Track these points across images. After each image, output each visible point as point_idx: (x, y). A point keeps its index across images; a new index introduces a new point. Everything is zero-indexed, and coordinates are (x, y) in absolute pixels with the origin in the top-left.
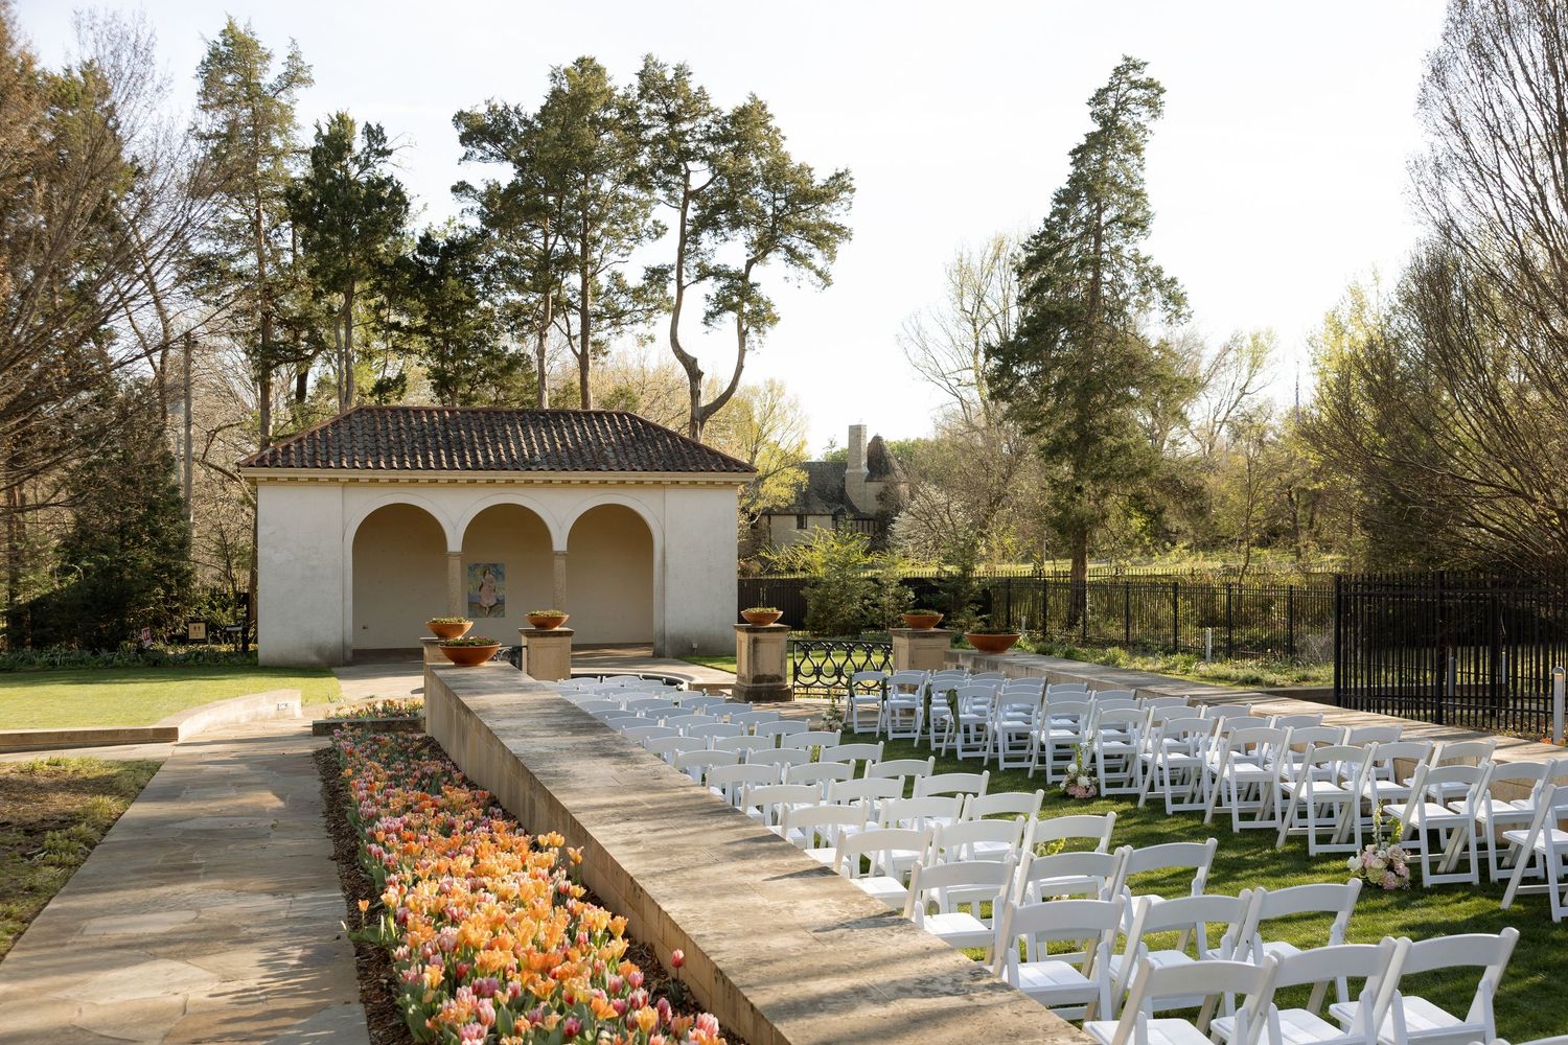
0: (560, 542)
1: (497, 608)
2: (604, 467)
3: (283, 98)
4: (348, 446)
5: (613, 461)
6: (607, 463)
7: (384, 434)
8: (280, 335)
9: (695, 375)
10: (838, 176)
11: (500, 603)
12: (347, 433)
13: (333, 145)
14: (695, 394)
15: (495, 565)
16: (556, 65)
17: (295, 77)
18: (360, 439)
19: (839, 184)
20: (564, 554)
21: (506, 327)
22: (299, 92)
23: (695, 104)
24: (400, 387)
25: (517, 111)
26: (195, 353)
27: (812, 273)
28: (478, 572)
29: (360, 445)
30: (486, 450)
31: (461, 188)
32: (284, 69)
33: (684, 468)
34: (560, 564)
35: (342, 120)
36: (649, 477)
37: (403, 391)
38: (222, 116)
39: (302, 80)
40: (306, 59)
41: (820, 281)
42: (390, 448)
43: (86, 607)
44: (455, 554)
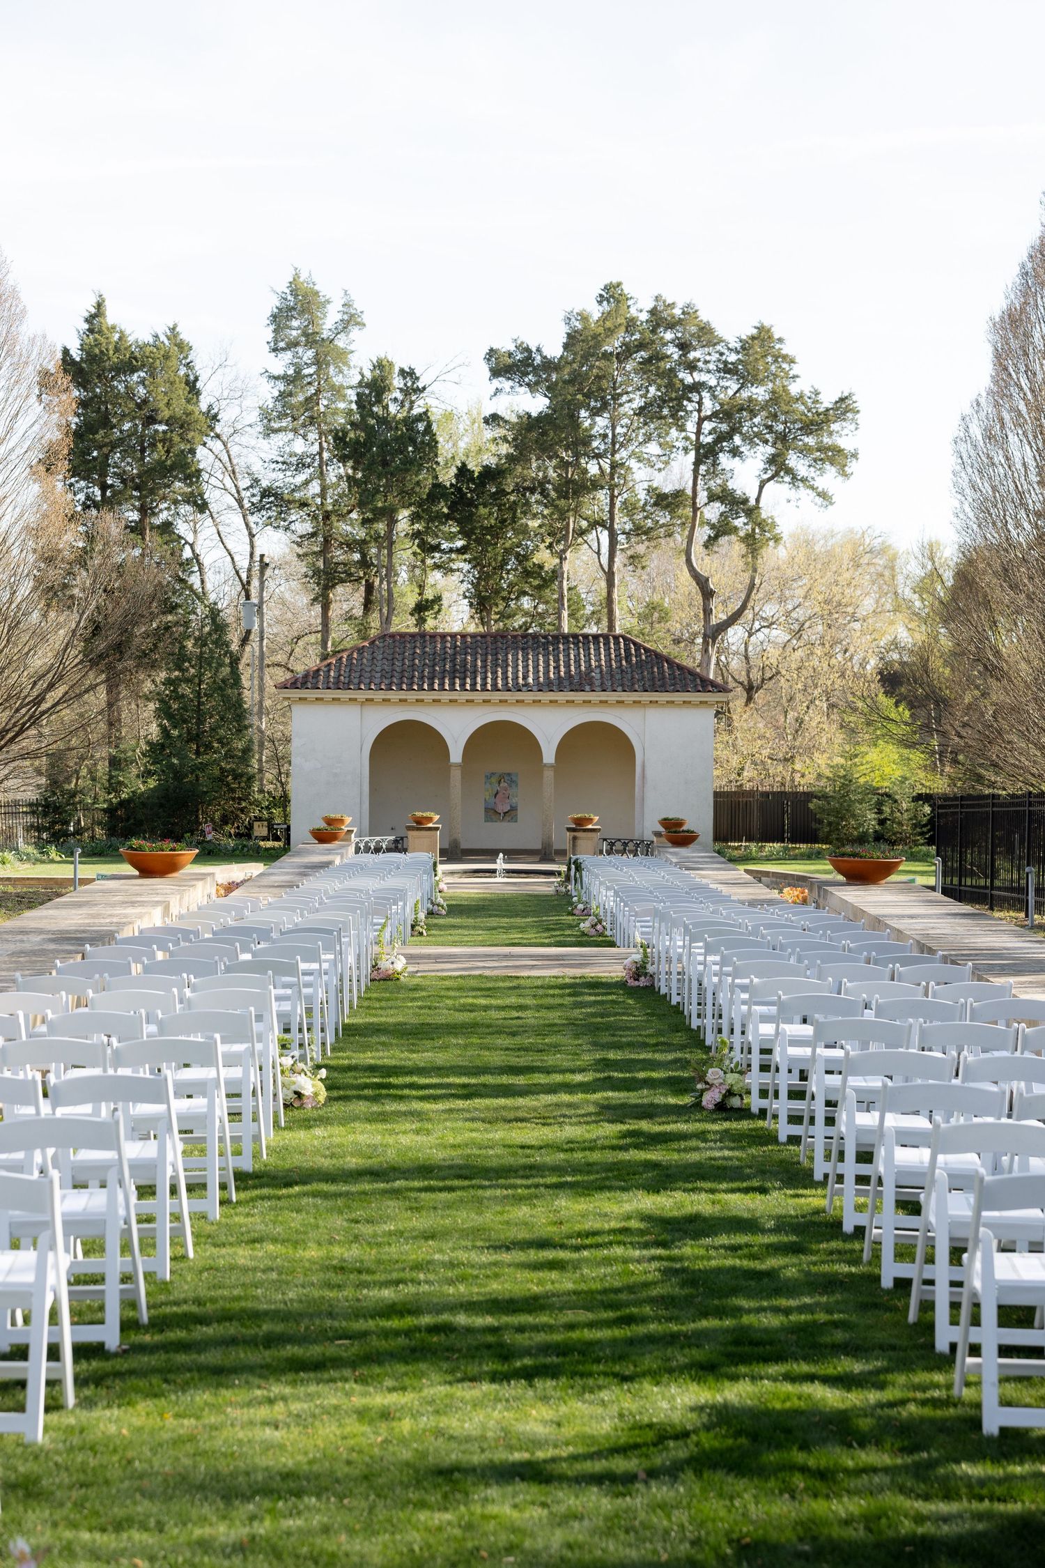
0: (549, 756)
1: (510, 814)
2: (587, 688)
3: (341, 342)
4: (368, 669)
5: (597, 683)
6: (591, 684)
7: (400, 658)
8: (339, 555)
9: (707, 594)
10: (842, 400)
11: (513, 809)
12: (370, 657)
13: (375, 388)
14: (707, 612)
15: (509, 774)
16: (569, 310)
17: (350, 321)
18: (379, 664)
19: (843, 408)
20: (551, 766)
21: (542, 546)
22: (355, 332)
23: (706, 335)
24: (436, 607)
25: (538, 350)
26: (268, 572)
27: (812, 494)
28: (494, 780)
29: (378, 669)
30: (486, 672)
31: (494, 419)
32: (339, 317)
33: (663, 688)
34: (549, 775)
35: (380, 365)
36: (629, 697)
37: (439, 610)
38: (288, 356)
39: (357, 324)
40: (358, 306)
41: (819, 500)
42: (403, 671)
43: (161, 806)
44: (457, 765)
